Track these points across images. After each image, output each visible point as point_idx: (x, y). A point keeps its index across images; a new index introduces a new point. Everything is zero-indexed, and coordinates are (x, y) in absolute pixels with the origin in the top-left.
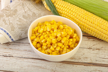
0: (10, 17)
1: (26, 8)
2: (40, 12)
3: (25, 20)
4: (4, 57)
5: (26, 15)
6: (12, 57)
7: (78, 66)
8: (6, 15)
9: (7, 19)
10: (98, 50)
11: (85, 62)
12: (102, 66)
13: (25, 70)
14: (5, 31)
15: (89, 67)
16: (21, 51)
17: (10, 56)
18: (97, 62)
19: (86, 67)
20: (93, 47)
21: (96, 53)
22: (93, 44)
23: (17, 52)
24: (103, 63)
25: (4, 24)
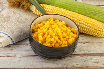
0: (6, 23)
1: (17, 14)
2: (30, 17)
3: (21, 24)
4: (8, 57)
5: (20, 20)
6: (16, 56)
7: (76, 57)
8: (2, 21)
9: (4, 24)
10: (87, 43)
11: (80, 53)
12: (95, 55)
13: (30, 66)
14: (6, 34)
15: (85, 57)
16: (22, 50)
17: (13, 56)
18: (90, 53)
19: (82, 57)
20: (83, 41)
21: (86, 45)
22: (82, 39)
23: (18, 52)
24: (95, 53)
25: (3, 29)
